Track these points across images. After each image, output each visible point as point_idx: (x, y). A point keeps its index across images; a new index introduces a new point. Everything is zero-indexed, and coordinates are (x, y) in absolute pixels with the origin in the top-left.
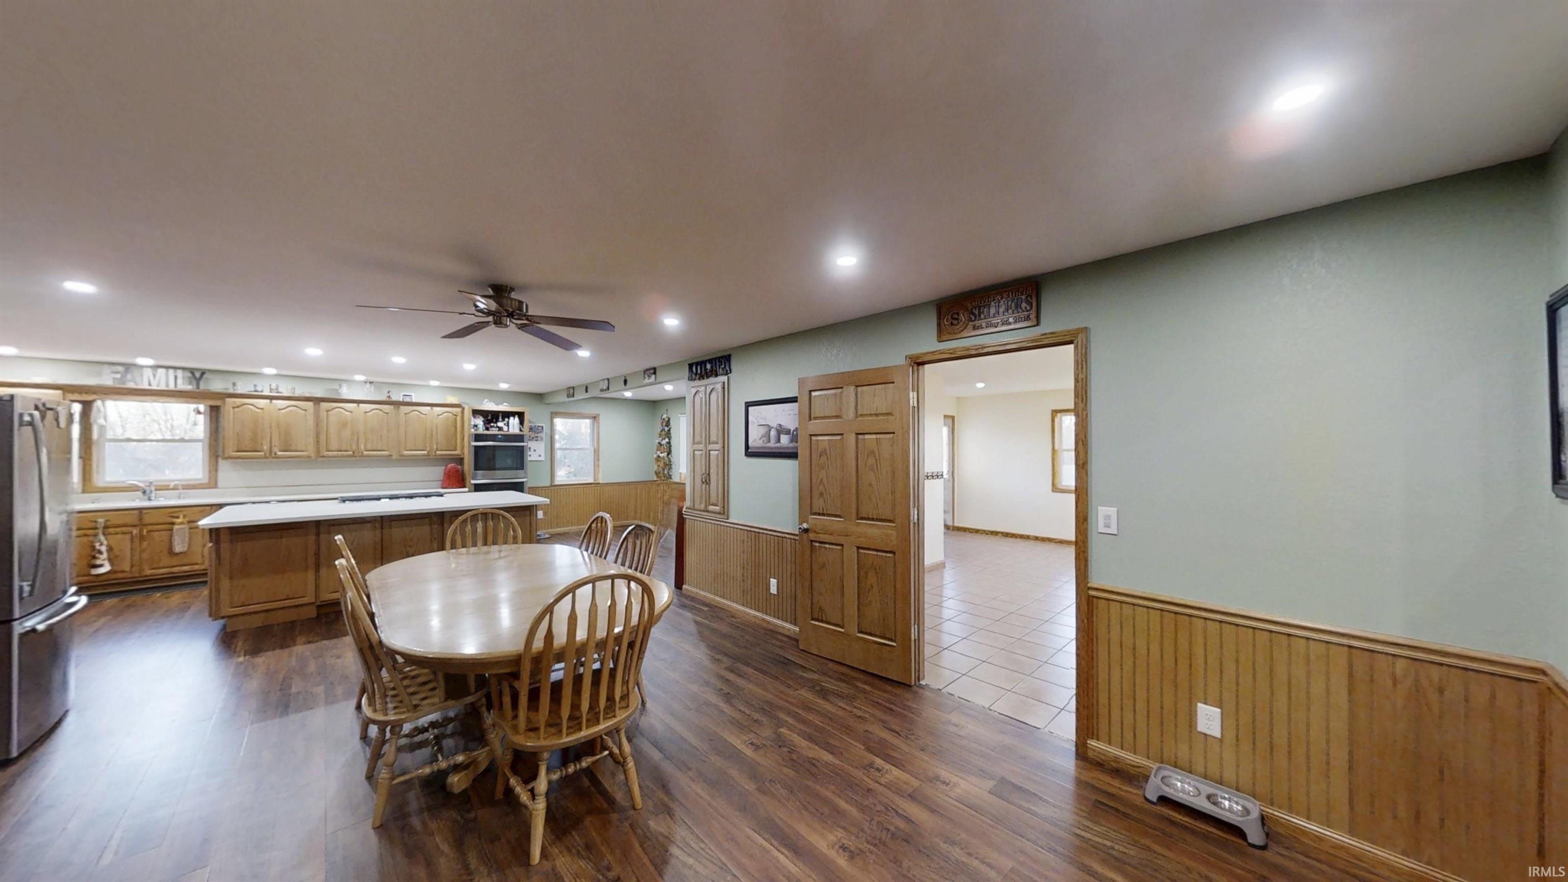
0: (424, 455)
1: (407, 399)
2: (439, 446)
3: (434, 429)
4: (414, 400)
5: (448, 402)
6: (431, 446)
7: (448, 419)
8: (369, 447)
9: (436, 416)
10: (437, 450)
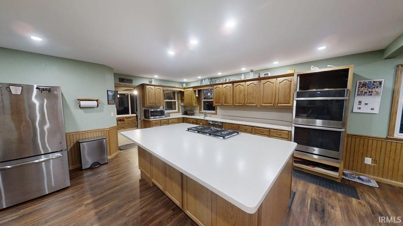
0: (271, 106)
1: (266, 76)
2: (279, 101)
3: (277, 91)
4: (269, 75)
5: (288, 73)
6: (275, 102)
7: (285, 84)
8: (249, 102)
9: (279, 83)
10: (278, 103)
